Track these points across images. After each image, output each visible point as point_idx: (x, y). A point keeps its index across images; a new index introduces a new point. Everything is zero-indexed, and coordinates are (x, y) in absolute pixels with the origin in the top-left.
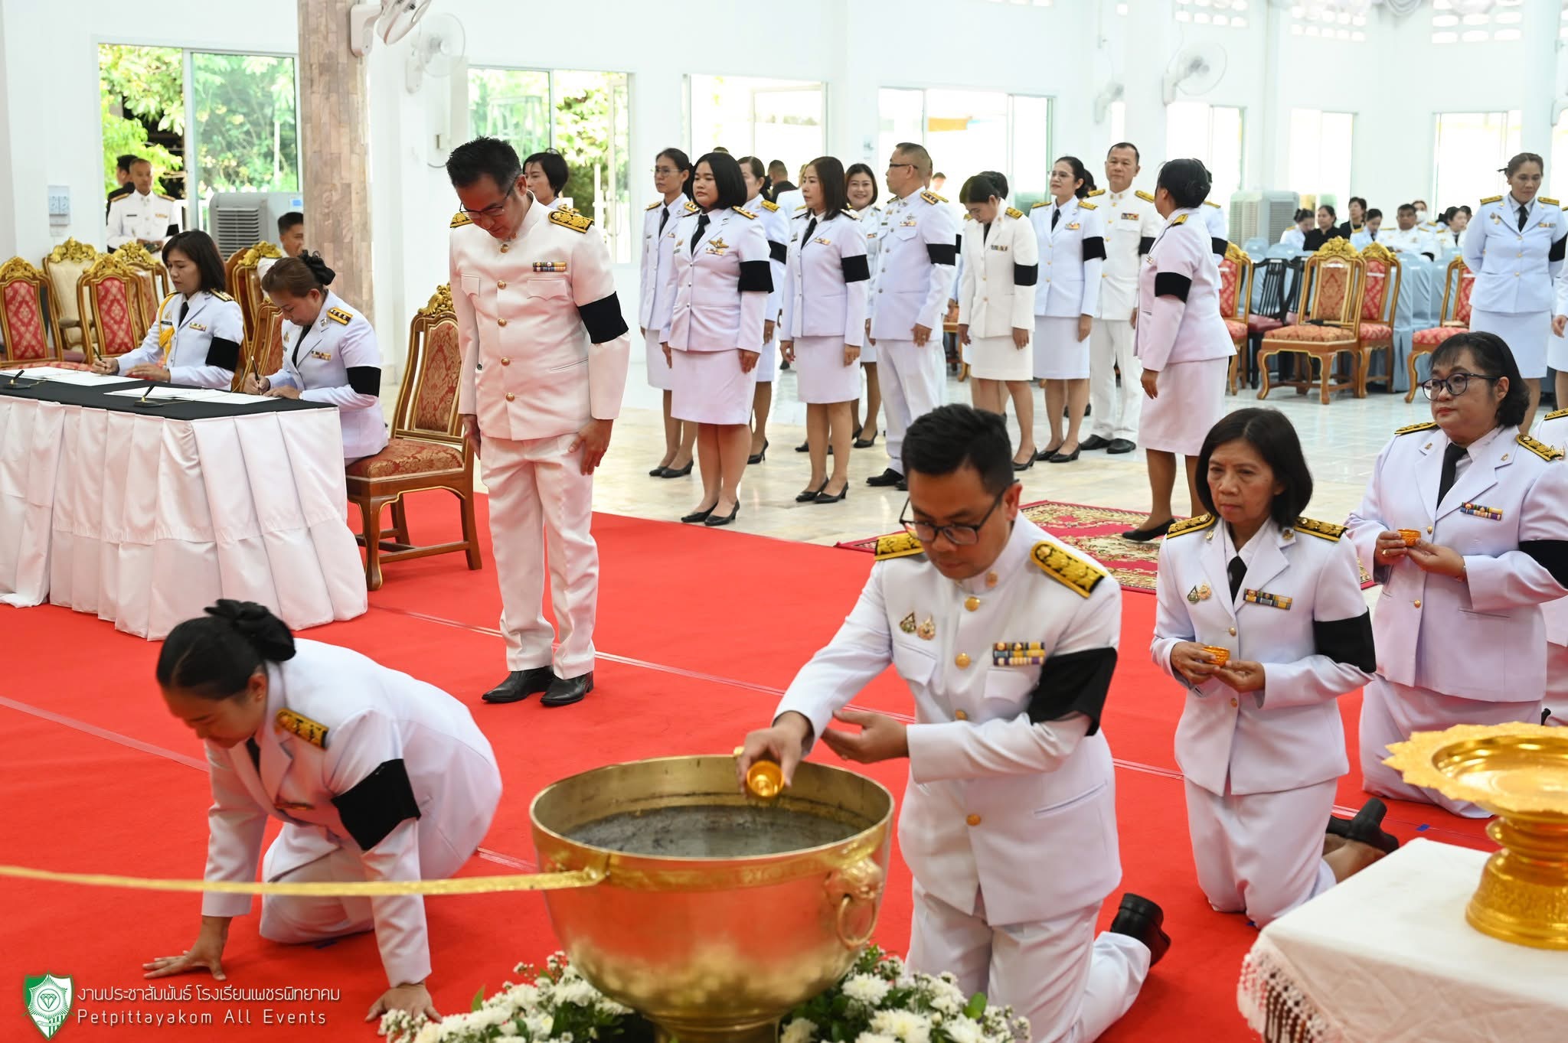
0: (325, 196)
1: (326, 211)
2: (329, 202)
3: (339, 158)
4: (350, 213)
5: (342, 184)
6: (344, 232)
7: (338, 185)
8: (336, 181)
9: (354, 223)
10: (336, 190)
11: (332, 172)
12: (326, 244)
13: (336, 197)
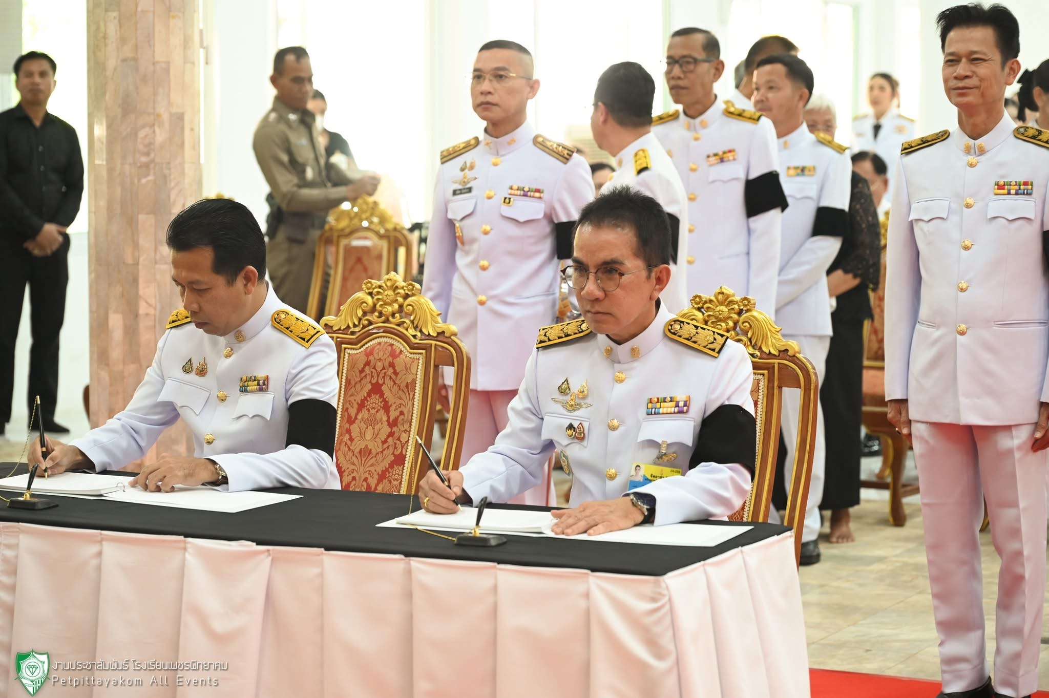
0: (141, 134)
1: (144, 159)
2: (150, 144)
3: (167, 71)
4: (182, 165)
5: (172, 115)
6: (173, 196)
7: (166, 117)
8: (161, 109)
9: (187, 181)
10: (161, 125)
11: (155, 94)
12: (142, 217)
13: (160, 136)
